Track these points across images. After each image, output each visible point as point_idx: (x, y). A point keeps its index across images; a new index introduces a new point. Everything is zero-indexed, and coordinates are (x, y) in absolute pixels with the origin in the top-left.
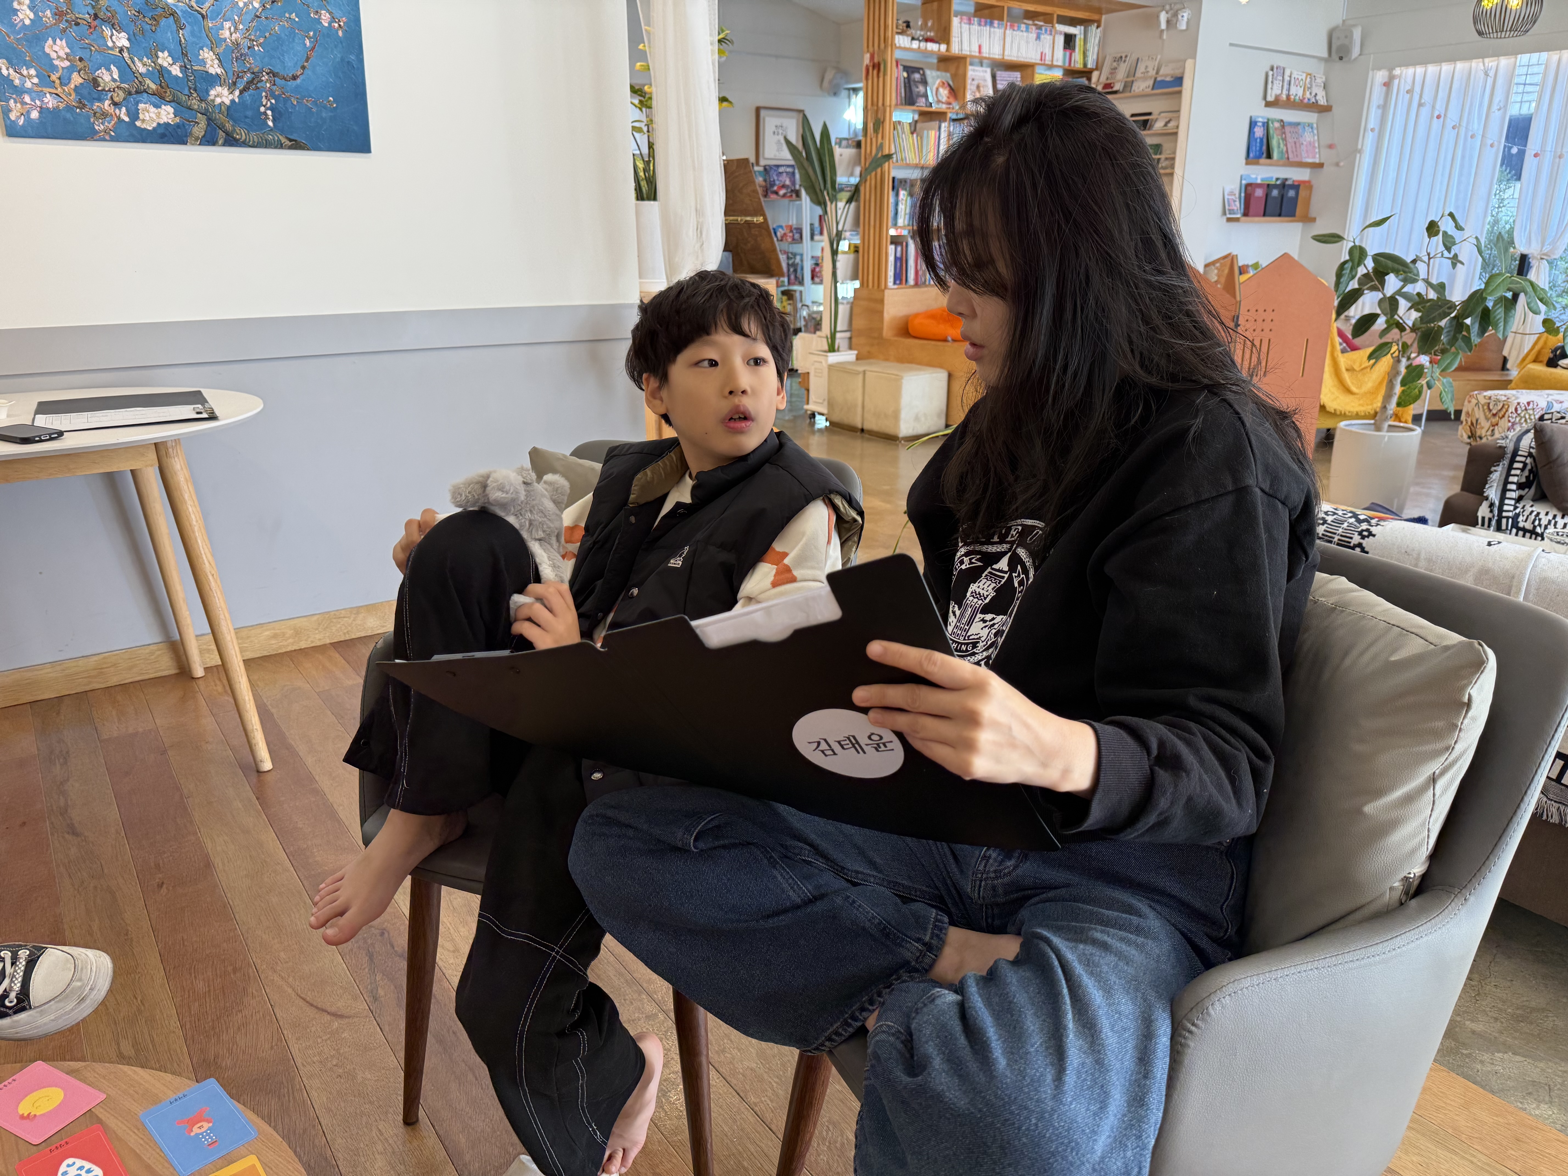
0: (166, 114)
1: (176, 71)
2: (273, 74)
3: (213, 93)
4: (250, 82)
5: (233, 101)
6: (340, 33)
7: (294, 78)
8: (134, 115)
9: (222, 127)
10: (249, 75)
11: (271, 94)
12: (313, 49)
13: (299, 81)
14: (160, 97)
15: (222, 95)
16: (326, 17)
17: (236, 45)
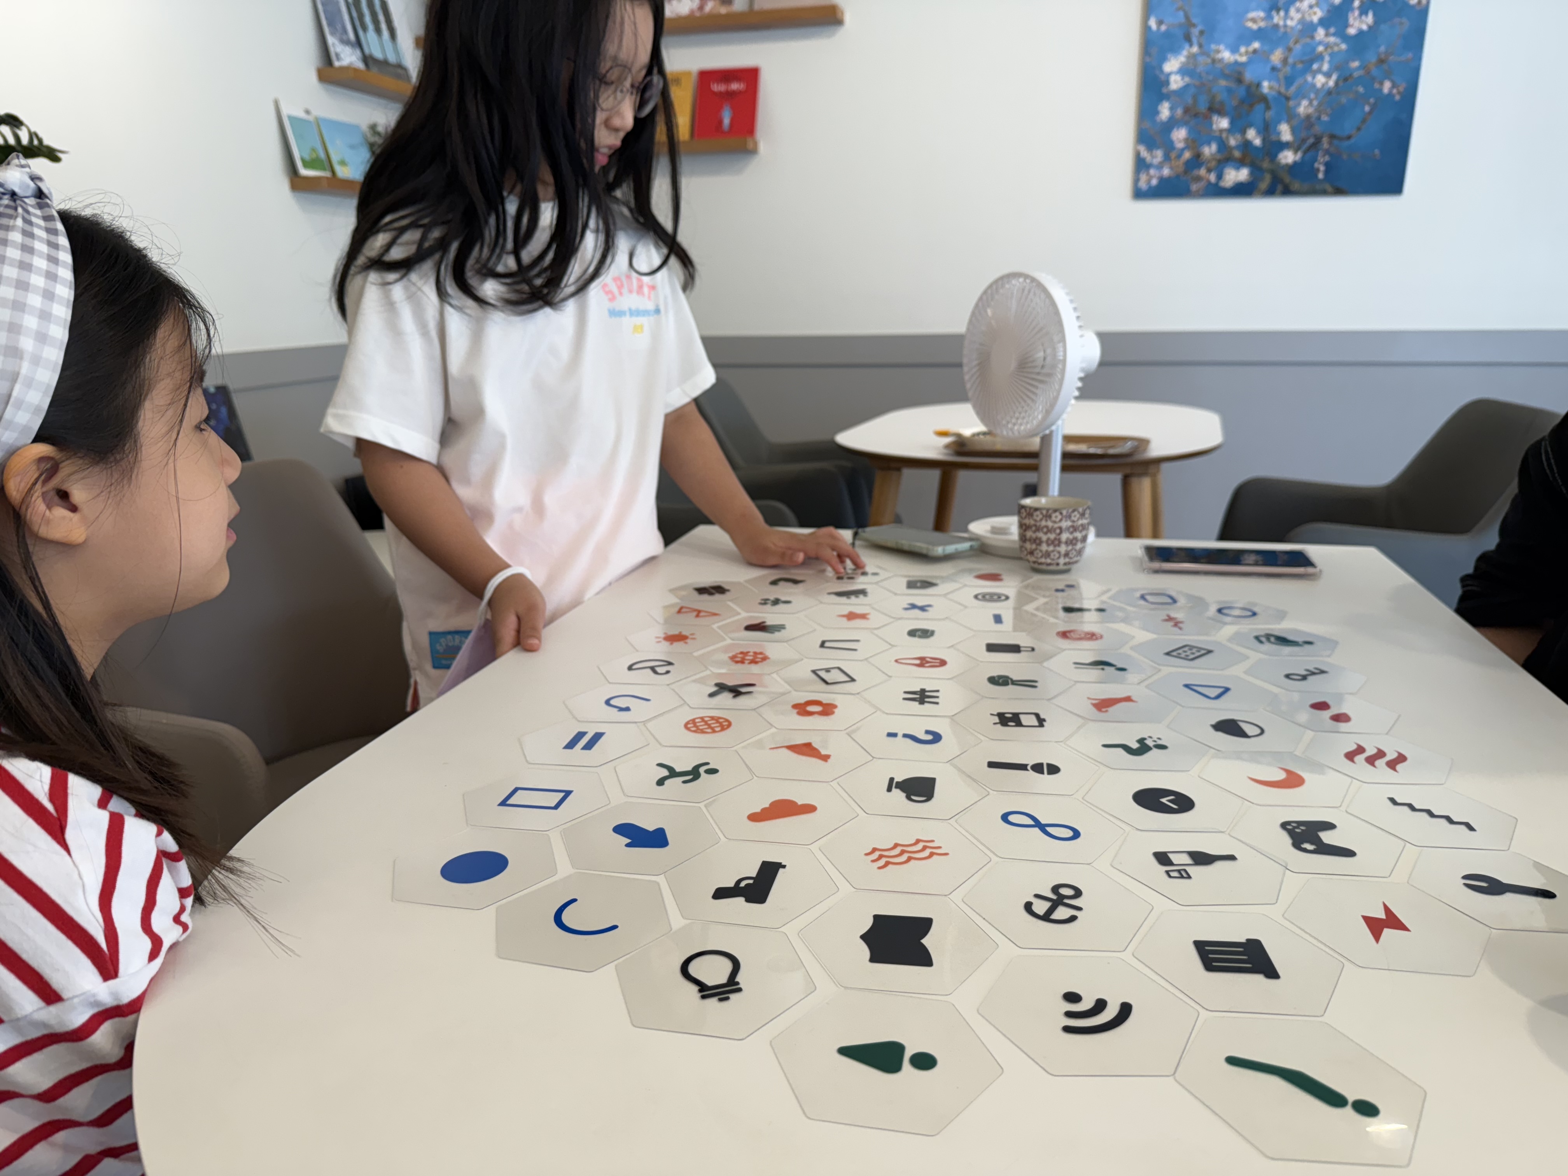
0: (1243, 175)
1: (1257, 142)
2: (1332, 137)
3: (1281, 155)
4: (1313, 145)
5: (1295, 161)
6: (1397, 98)
7: (1349, 137)
8: (1220, 177)
9: (1281, 181)
10: (1311, 140)
11: (1327, 152)
12: (1370, 113)
13: (1352, 141)
14: (1240, 163)
15: (1288, 157)
16: (1387, 86)
17: (1308, 117)
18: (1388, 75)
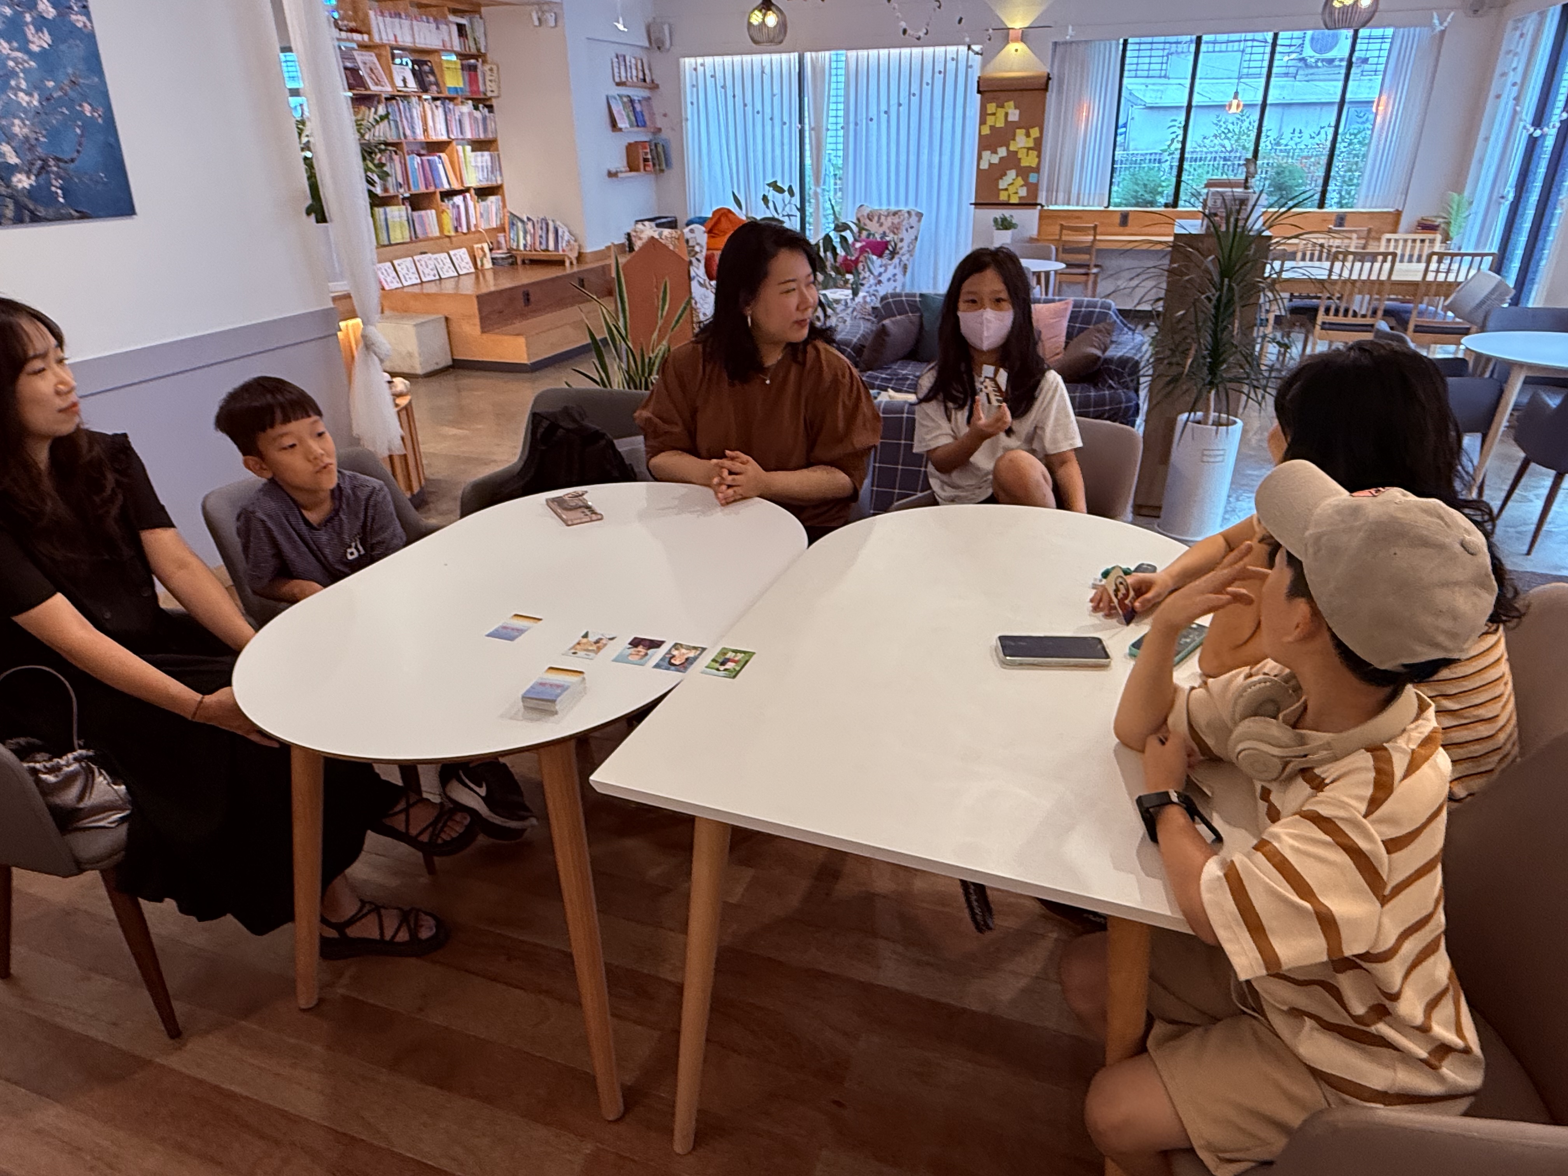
2: (57, 159)
3: (14, 179)
4: (42, 168)
5: (31, 185)
6: (100, 121)
7: (72, 160)
9: (26, 208)
10: (40, 162)
11: (58, 176)
12: (82, 136)
13: (76, 162)
15: (22, 182)
16: (87, 108)
17: (27, 138)
18: (85, 98)
